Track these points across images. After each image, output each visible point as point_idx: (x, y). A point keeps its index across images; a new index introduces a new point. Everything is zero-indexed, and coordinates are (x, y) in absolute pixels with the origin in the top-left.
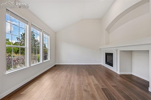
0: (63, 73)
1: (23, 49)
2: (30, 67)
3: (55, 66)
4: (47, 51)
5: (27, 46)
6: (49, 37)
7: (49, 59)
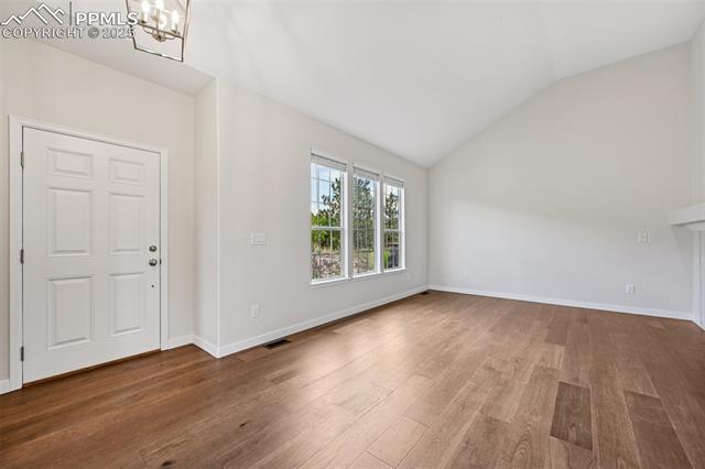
0: (445, 315)
1: (337, 234)
2: (351, 279)
3: (425, 293)
4: (396, 240)
5: (345, 225)
6: (403, 191)
7: (403, 265)
